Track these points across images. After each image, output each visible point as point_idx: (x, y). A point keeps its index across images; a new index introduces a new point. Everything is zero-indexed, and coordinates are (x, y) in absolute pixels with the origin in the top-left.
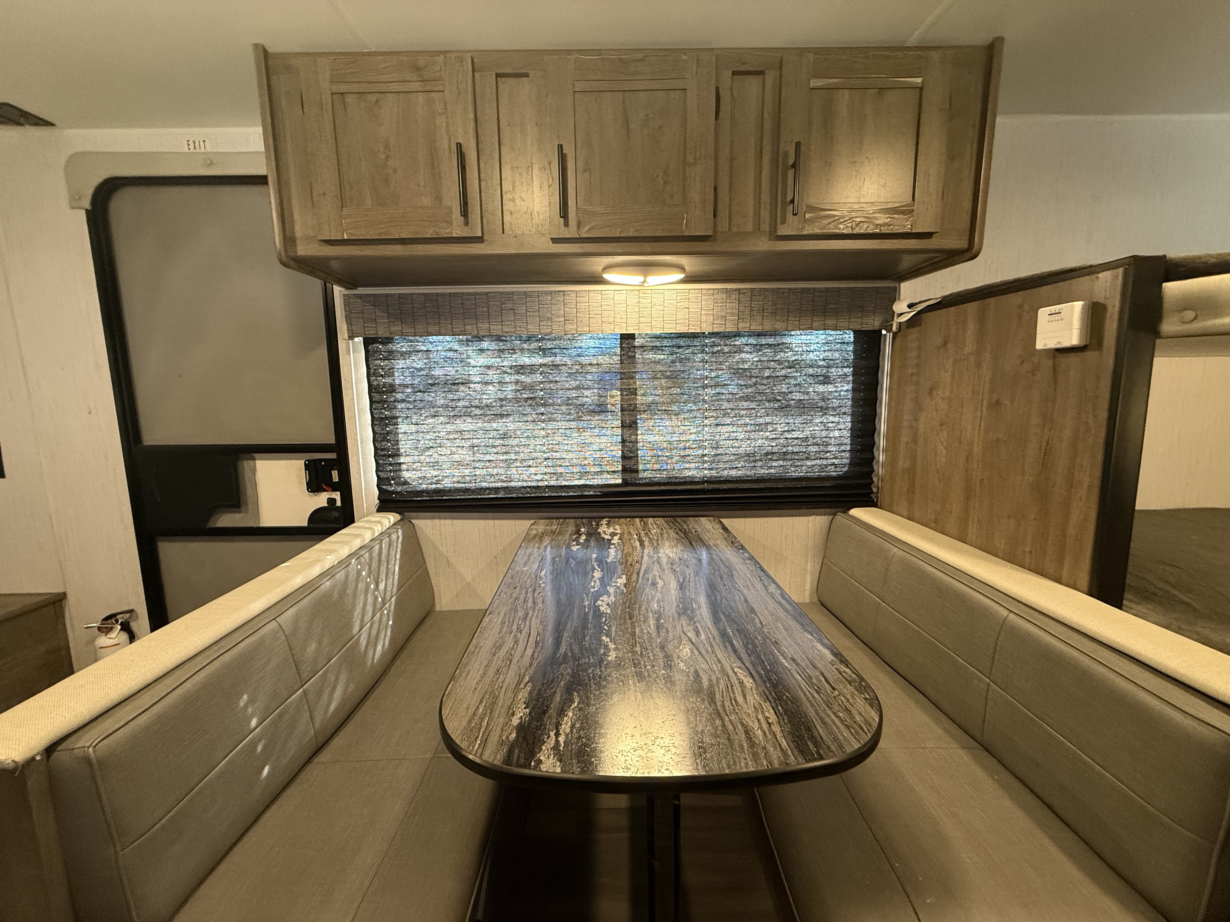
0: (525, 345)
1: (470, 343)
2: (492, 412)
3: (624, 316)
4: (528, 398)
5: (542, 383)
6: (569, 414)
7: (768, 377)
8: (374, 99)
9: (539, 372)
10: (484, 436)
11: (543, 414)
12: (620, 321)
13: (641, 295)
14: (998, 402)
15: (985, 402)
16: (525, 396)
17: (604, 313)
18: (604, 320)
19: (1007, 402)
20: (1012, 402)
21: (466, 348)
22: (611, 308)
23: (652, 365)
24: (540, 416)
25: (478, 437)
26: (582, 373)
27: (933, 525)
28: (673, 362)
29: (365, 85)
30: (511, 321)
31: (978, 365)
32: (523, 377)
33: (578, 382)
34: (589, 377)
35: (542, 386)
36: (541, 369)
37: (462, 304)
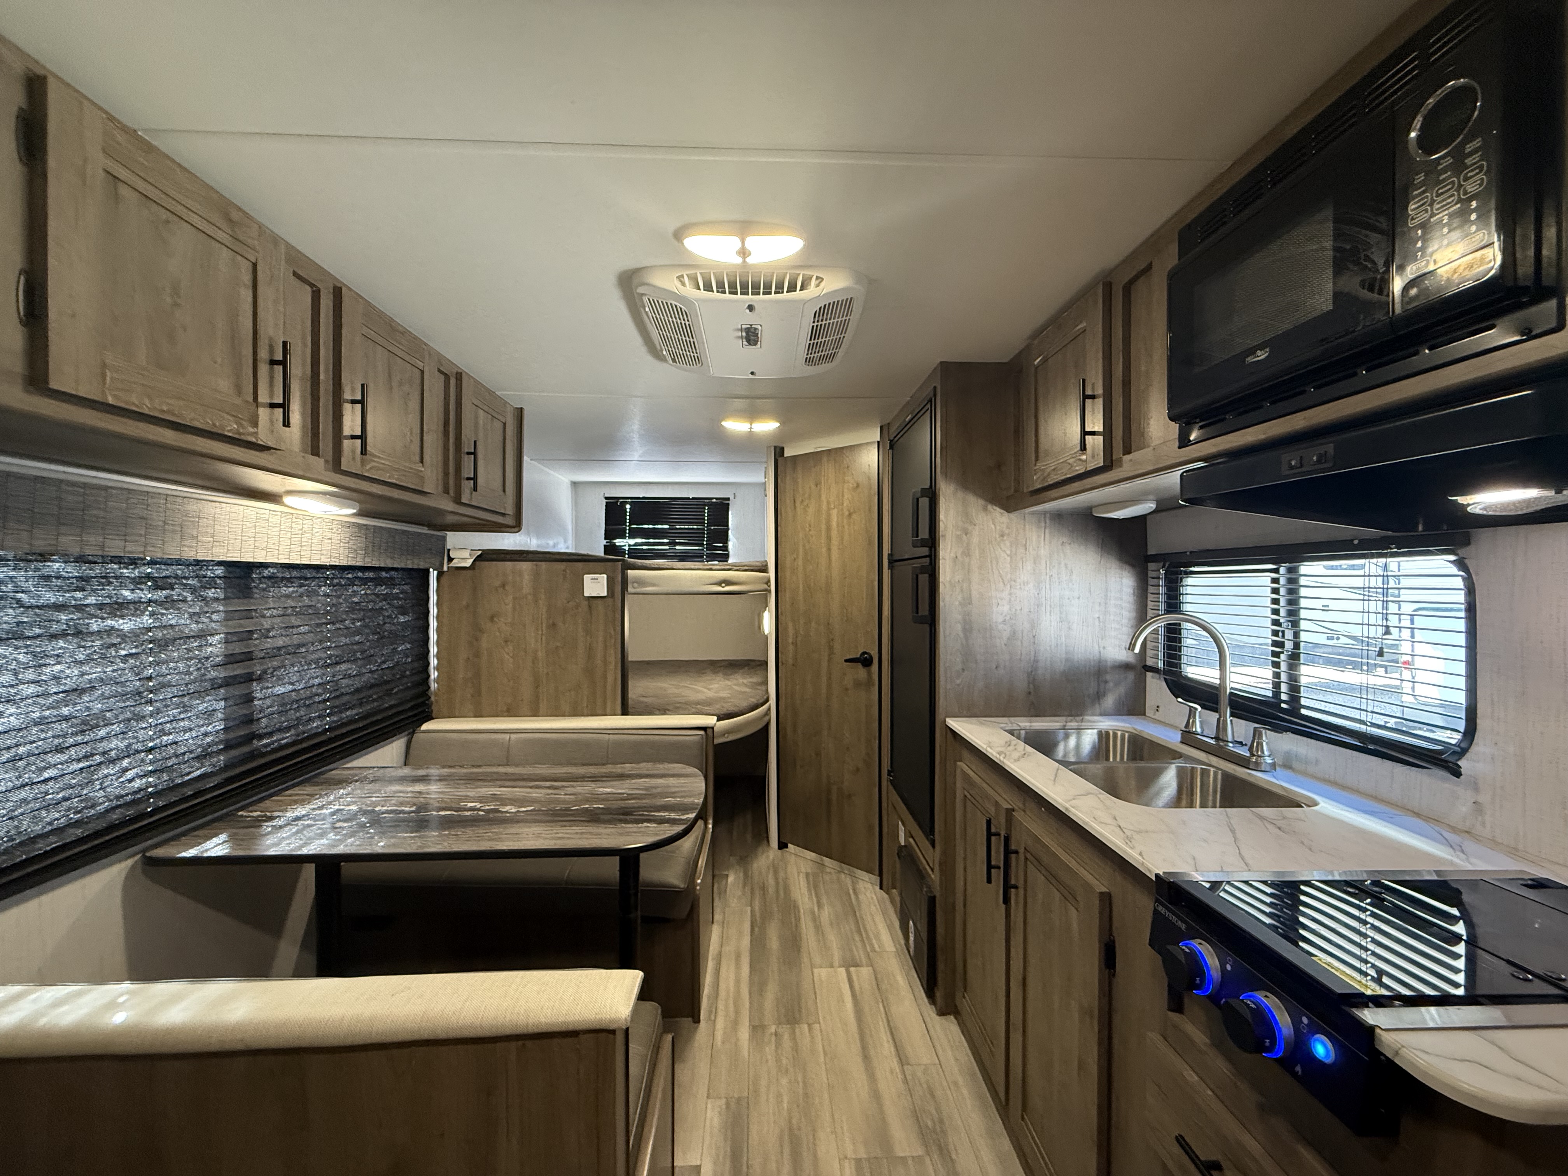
0: (125, 571)
1: (22, 564)
2: (62, 688)
3: (277, 542)
4: (126, 655)
5: (149, 629)
6: (189, 673)
7: (371, 610)
8: (164, 217)
9: (147, 613)
10: (43, 736)
11: (150, 678)
12: (273, 547)
13: (294, 519)
14: (554, 625)
15: (544, 625)
16: (123, 653)
17: (258, 536)
18: (257, 544)
19: (561, 624)
20: (564, 624)
21: (12, 573)
22: (265, 531)
23: (283, 599)
24: (145, 682)
25: (32, 739)
26: (207, 612)
27: (506, 714)
28: (301, 596)
29: (158, 192)
30: (141, 535)
31: (536, 601)
32: (121, 622)
33: (200, 625)
34: (215, 617)
35: (150, 634)
36: (150, 609)
37: (60, 499)
